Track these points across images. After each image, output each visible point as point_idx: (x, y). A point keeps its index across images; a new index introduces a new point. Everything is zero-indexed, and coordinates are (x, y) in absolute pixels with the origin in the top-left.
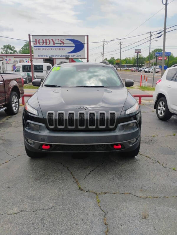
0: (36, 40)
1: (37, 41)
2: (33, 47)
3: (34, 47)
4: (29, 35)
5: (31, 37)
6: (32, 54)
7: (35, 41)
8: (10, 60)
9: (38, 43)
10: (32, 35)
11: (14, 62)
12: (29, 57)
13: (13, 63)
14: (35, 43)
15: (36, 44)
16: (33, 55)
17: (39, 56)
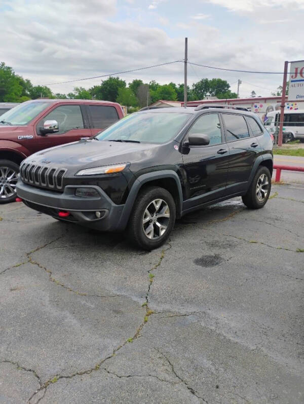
0: (297, 69)
1: (299, 71)
2: (290, 83)
3: (292, 81)
4: (286, 63)
5: (289, 65)
6: (286, 96)
7: (294, 72)
8: (261, 106)
9: (299, 75)
10: (292, 62)
11: (267, 110)
12: (281, 100)
13: (265, 111)
14: (294, 75)
15: (296, 76)
16: (287, 98)
17: (298, 96)
